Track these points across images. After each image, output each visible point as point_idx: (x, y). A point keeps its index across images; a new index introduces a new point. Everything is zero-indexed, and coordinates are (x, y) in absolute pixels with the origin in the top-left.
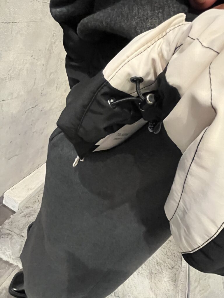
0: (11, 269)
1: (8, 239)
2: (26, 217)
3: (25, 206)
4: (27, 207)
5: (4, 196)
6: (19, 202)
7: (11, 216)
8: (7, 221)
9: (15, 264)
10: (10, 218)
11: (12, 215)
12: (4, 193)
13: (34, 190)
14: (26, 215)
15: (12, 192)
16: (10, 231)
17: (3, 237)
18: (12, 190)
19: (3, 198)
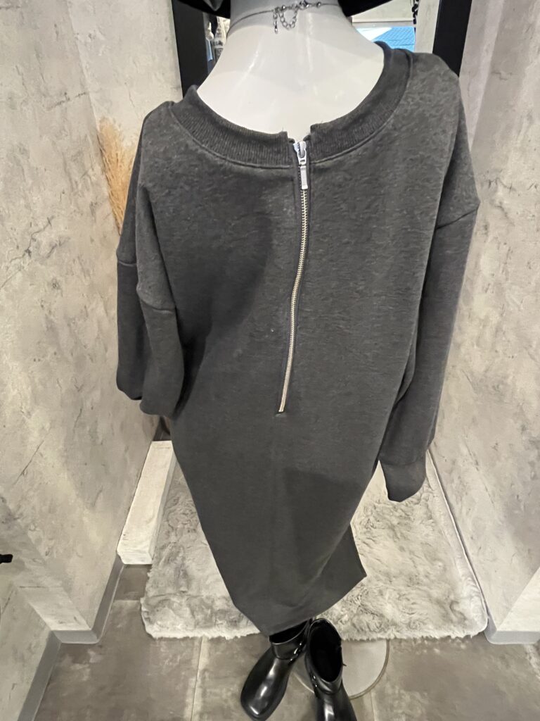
0: (196, 643)
1: (166, 608)
2: (170, 562)
3: (158, 547)
4: (163, 548)
5: (119, 554)
6: (147, 549)
7: (149, 575)
8: (148, 586)
9: (199, 636)
10: (148, 578)
11: (149, 571)
12: (116, 551)
13: (155, 519)
14: (168, 560)
15: (125, 542)
16: (161, 595)
17: (158, 611)
18: (124, 539)
19: (119, 557)
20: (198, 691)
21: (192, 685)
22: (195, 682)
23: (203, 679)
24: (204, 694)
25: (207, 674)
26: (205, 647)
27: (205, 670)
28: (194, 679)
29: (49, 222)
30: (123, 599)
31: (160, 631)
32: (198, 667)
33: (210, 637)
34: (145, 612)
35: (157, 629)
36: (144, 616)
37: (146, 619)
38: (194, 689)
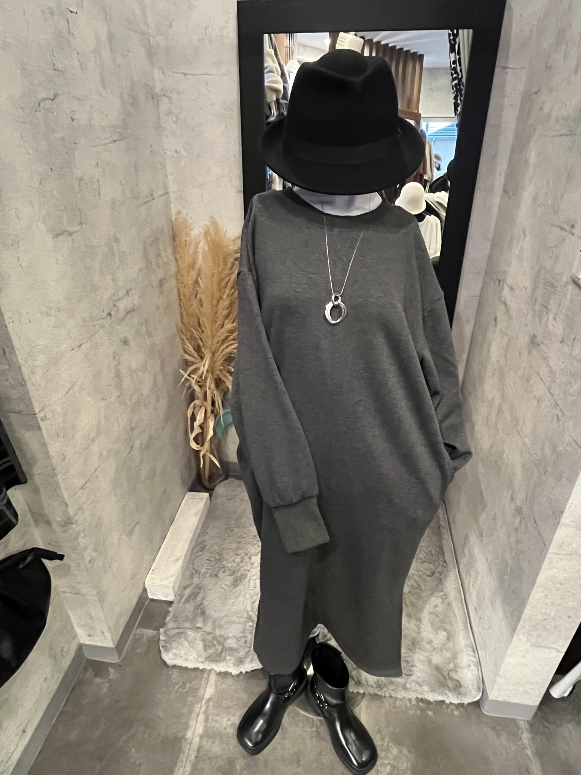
0: (205, 675)
1: (182, 640)
2: (191, 600)
3: (182, 586)
4: (185, 588)
5: (147, 587)
6: (171, 585)
7: (170, 609)
8: (168, 619)
9: (208, 668)
10: (169, 612)
11: (170, 607)
12: (144, 584)
13: (183, 558)
14: (189, 598)
15: (154, 576)
16: (179, 628)
17: (174, 641)
18: (152, 574)
19: (146, 590)
20: (201, 717)
21: (197, 710)
22: (200, 708)
23: (207, 707)
24: (206, 720)
25: (211, 703)
26: (213, 678)
27: (210, 699)
28: (199, 706)
29: (127, 293)
30: (145, 627)
31: (175, 659)
32: (204, 695)
33: (218, 671)
34: (163, 640)
35: (172, 657)
36: (162, 644)
37: (163, 647)
38: (198, 714)
